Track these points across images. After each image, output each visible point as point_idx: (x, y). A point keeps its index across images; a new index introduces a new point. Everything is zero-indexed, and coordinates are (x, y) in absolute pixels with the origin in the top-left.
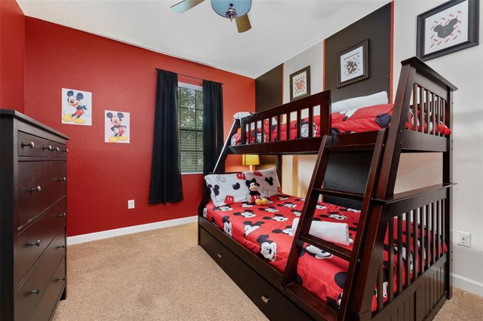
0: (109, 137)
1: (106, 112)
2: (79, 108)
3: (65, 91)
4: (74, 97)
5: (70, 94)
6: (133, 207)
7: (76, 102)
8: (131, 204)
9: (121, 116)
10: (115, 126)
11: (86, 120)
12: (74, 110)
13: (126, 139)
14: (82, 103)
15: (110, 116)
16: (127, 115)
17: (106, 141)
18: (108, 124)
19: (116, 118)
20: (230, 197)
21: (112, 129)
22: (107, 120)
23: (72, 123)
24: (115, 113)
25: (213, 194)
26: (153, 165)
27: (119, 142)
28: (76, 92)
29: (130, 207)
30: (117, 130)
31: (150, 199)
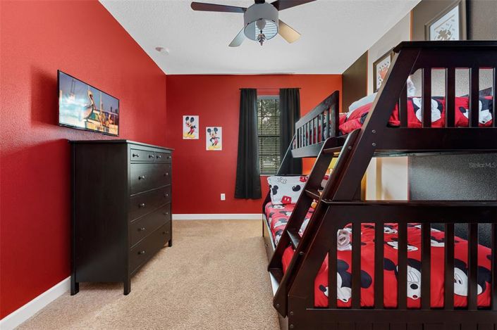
0: (209, 146)
1: (207, 128)
2: (192, 128)
3: (185, 117)
4: (189, 121)
5: (187, 119)
6: (224, 199)
7: (190, 123)
8: (223, 197)
9: (216, 130)
10: (213, 138)
11: (196, 136)
12: (189, 129)
13: (219, 147)
14: (193, 124)
15: (209, 130)
16: (220, 129)
17: (207, 149)
18: (208, 136)
19: (213, 132)
20: (287, 198)
21: (211, 140)
22: (208, 134)
23: (188, 138)
24: (212, 128)
25: (272, 193)
26: (238, 167)
27: (215, 149)
28: (190, 117)
29: (222, 199)
30: (213, 141)
31: (235, 194)
